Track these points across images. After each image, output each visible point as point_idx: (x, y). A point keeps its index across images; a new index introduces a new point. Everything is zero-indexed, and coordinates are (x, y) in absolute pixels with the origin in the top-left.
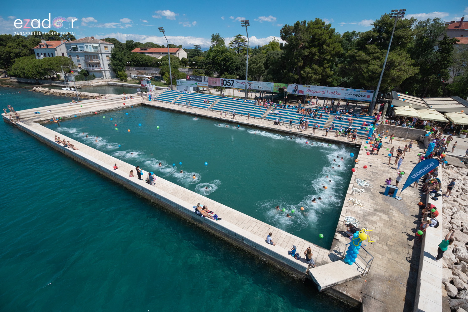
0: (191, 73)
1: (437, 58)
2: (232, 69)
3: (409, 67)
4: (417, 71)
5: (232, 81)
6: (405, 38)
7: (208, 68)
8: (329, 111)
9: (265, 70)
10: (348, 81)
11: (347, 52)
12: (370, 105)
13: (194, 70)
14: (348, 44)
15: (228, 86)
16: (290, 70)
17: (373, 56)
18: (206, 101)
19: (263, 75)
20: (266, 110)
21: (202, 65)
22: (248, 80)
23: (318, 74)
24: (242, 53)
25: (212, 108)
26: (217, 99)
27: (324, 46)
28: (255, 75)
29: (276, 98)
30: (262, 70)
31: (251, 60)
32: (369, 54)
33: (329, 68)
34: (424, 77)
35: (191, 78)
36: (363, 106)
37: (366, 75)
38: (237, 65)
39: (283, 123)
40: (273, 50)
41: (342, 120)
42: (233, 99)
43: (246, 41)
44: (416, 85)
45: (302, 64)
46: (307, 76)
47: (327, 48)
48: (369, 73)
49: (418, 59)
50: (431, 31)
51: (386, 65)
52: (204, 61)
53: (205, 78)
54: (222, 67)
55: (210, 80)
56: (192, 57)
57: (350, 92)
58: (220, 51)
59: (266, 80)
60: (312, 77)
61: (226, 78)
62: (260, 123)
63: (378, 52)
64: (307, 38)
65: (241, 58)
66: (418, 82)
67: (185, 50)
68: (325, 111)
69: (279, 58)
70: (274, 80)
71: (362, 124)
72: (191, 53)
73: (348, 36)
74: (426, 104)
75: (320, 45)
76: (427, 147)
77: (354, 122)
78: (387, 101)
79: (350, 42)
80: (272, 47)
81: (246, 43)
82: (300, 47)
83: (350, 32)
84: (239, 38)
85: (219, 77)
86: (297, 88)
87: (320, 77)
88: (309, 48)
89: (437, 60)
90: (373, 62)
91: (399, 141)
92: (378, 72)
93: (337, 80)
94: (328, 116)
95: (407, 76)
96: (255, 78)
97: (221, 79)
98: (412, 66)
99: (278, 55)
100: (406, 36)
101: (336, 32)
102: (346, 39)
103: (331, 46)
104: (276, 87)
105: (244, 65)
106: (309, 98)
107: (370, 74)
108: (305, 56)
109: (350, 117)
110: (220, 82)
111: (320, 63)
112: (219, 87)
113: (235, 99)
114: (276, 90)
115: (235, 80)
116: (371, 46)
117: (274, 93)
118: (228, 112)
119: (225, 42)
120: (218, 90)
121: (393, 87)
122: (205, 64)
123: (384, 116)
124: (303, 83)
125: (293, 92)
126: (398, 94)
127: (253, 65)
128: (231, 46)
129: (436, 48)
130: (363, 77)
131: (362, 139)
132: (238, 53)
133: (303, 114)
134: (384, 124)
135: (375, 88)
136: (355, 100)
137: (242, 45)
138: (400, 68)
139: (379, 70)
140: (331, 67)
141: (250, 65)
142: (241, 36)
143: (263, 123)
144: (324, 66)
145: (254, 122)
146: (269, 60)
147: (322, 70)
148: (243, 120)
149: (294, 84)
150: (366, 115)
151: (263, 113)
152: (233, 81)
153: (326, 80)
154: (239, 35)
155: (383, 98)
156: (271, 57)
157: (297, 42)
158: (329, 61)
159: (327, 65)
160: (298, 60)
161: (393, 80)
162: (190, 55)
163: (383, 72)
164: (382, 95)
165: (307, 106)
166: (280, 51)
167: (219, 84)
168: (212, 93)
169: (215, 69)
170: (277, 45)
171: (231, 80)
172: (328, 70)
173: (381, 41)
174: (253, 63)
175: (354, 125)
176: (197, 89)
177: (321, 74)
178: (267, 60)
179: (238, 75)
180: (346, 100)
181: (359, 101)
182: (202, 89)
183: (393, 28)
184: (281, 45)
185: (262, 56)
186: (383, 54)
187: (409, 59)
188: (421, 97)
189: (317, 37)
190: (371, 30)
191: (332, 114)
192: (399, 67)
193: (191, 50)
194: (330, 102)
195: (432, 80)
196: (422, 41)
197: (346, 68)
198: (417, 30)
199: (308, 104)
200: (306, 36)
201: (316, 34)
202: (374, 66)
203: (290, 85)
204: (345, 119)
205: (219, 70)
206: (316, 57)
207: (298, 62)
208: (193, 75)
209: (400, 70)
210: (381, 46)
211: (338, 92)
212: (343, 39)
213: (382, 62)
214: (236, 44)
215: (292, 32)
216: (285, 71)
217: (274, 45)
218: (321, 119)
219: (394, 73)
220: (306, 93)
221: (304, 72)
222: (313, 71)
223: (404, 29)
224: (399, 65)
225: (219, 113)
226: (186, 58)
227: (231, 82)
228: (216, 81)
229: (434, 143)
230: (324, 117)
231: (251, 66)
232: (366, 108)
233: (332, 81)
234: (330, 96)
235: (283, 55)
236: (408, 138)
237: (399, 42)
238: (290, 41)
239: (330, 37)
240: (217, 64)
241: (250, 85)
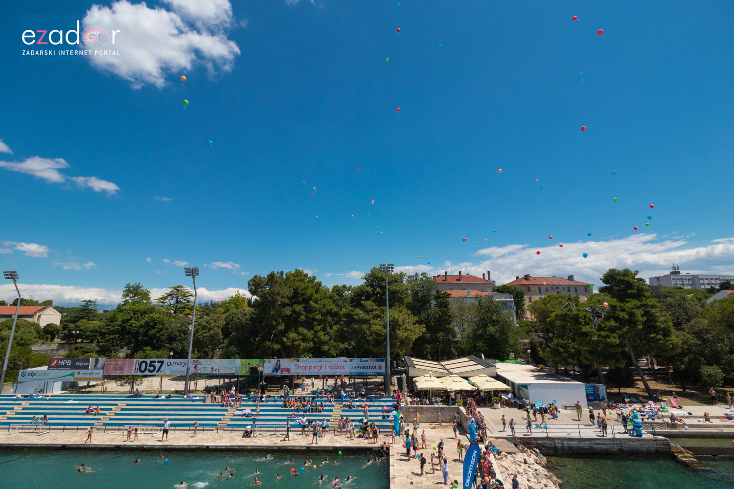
0: (63, 353)
1: (438, 313)
2: (161, 341)
3: (415, 326)
4: (424, 330)
5: (158, 362)
6: (401, 294)
7: (108, 341)
8: (332, 397)
9: (223, 339)
10: (349, 348)
11: (341, 310)
12: (384, 378)
13: (73, 346)
14: (340, 300)
15: (151, 371)
16: (266, 337)
17: (372, 314)
18: (92, 411)
19: (220, 346)
20: (227, 410)
21: (95, 336)
22: (192, 358)
23: (308, 340)
24: (181, 313)
25: (105, 425)
26: (119, 403)
27: (311, 302)
28: (204, 349)
29: (245, 385)
30: (219, 340)
31: (199, 325)
32: (367, 312)
33: (322, 331)
34: (432, 336)
35: (63, 363)
36: (376, 382)
37: (370, 338)
38: (171, 333)
39: (261, 431)
40: (237, 307)
41: (353, 409)
42: (157, 397)
43: (192, 295)
44: (427, 346)
45: (283, 327)
46: (293, 344)
47: (316, 305)
48: (373, 336)
49: (420, 315)
50: (423, 285)
51: (390, 324)
52: (100, 328)
53: (97, 361)
54: (140, 338)
55: (111, 364)
56: (74, 322)
57: (355, 363)
58: (139, 311)
59: (227, 356)
60: (300, 345)
61: (145, 357)
62: (214, 441)
63: (376, 310)
64: (287, 293)
65: (179, 321)
66: (428, 342)
67: (57, 308)
68: (327, 397)
69: (247, 319)
70: (240, 355)
71: (383, 411)
72: (73, 315)
73: (339, 290)
74: (445, 369)
75: (306, 301)
76: (468, 430)
77: (371, 408)
78: (402, 370)
79: (342, 298)
80: (235, 304)
81: (192, 299)
82: (279, 304)
83: (340, 285)
84: (178, 290)
85: (130, 356)
86: (280, 364)
87: (311, 344)
88: (291, 305)
89: (438, 316)
90: (374, 322)
91: (434, 428)
92: (383, 334)
93: (334, 346)
94: (333, 406)
95: (416, 337)
96: (206, 352)
97: (135, 361)
98: (417, 325)
99: (245, 315)
100: (401, 291)
101: (323, 285)
102: (337, 294)
103: (319, 302)
104: (244, 367)
105: (186, 332)
106: (300, 379)
107: (375, 336)
108: (287, 316)
109: (363, 401)
110: (131, 367)
111: (309, 325)
112: (127, 376)
113: (163, 397)
114: (244, 372)
115: (166, 360)
116: (368, 302)
117: (241, 376)
118: (145, 427)
119: (150, 296)
120: (126, 383)
121: (404, 352)
122: (103, 335)
123: (406, 393)
124: (288, 356)
125: (273, 372)
126: (413, 359)
127: (203, 331)
128: (162, 302)
129: (433, 302)
130: (368, 341)
131: (387, 435)
132: (175, 313)
133: (293, 408)
134: (409, 405)
135: (385, 355)
136: (365, 374)
137: (182, 300)
138: (406, 328)
139: (383, 330)
140: (324, 330)
141: (197, 331)
142: (182, 287)
143: (222, 438)
144: (315, 329)
145: (202, 439)
146: (231, 323)
147: (313, 334)
148: (178, 439)
149: (273, 358)
150: (383, 395)
151: (222, 417)
152: (162, 362)
153: (320, 348)
154: (178, 287)
155: (397, 367)
156: (234, 319)
157: (273, 297)
158: (320, 322)
159: (319, 328)
160: (277, 323)
161: (402, 342)
162: (68, 319)
163: (388, 333)
164: (395, 362)
165: (298, 392)
166: (248, 309)
167: (130, 370)
168: (108, 390)
169: (124, 343)
170: (242, 301)
171: (157, 360)
172: (321, 334)
173: (377, 296)
174: (202, 329)
175: (372, 413)
176: (71, 387)
177: (312, 340)
178: (227, 324)
179: (171, 350)
180: (353, 375)
181: (370, 375)
182: (84, 384)
183: (386, 283)
184: (250, 301)
185: (218, 318)
186: (383, 312)
187: (411, 316)
188: (438, 360)
189: (299, 291)
190: (363, 285)
191: (338, 401)
192: (404, 327)
193: (72, 308)
194: (331, 382)
195: (441, 338)
196: (418, 295)
197: (344, 331)
198: (410, 285)
199: (299, 390)
200: (285, 290)
201: (298, 287)
202: (377, 326)
203: (267, 360)
204: (358, 406)
205: (133, 344)
206: (303, 317)
207: (276, 325)
208: (67, 357)
209: (406, 330)
210: (378, 302)
211: (340, 364)
212: (333, 294)
213: (384, 321)
214: (172, 299)
215: (265, 285)
216: (257, 339)
217: (237, 300)
218: (323, 413)
219: (401, 333)
220: (294, 371)
221: (288, 338)
222: (301, 337)
223: (397, 284)
224: (403, 323)
225: (120, 432)
226: (58, 323)
227: (157, 365)
228: (124, 364)
229: (473, 424)
230: (327, 408)
231: (199, 334)
232: (381, 384)
233: (329, 350)
234: (330, 372)
235: (253, 316)
236: (443, 422)
237: (396, 298)
238: (263, 296)
239: (317, 292)
240: (129, 332)
241: (195, 367)
